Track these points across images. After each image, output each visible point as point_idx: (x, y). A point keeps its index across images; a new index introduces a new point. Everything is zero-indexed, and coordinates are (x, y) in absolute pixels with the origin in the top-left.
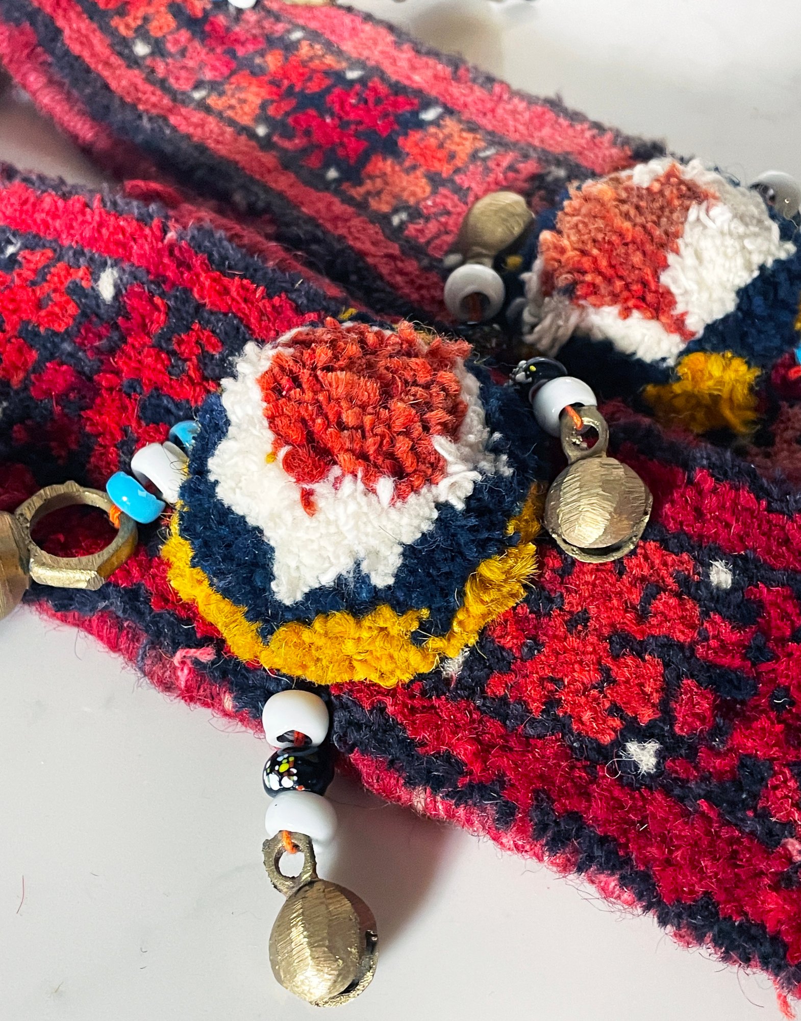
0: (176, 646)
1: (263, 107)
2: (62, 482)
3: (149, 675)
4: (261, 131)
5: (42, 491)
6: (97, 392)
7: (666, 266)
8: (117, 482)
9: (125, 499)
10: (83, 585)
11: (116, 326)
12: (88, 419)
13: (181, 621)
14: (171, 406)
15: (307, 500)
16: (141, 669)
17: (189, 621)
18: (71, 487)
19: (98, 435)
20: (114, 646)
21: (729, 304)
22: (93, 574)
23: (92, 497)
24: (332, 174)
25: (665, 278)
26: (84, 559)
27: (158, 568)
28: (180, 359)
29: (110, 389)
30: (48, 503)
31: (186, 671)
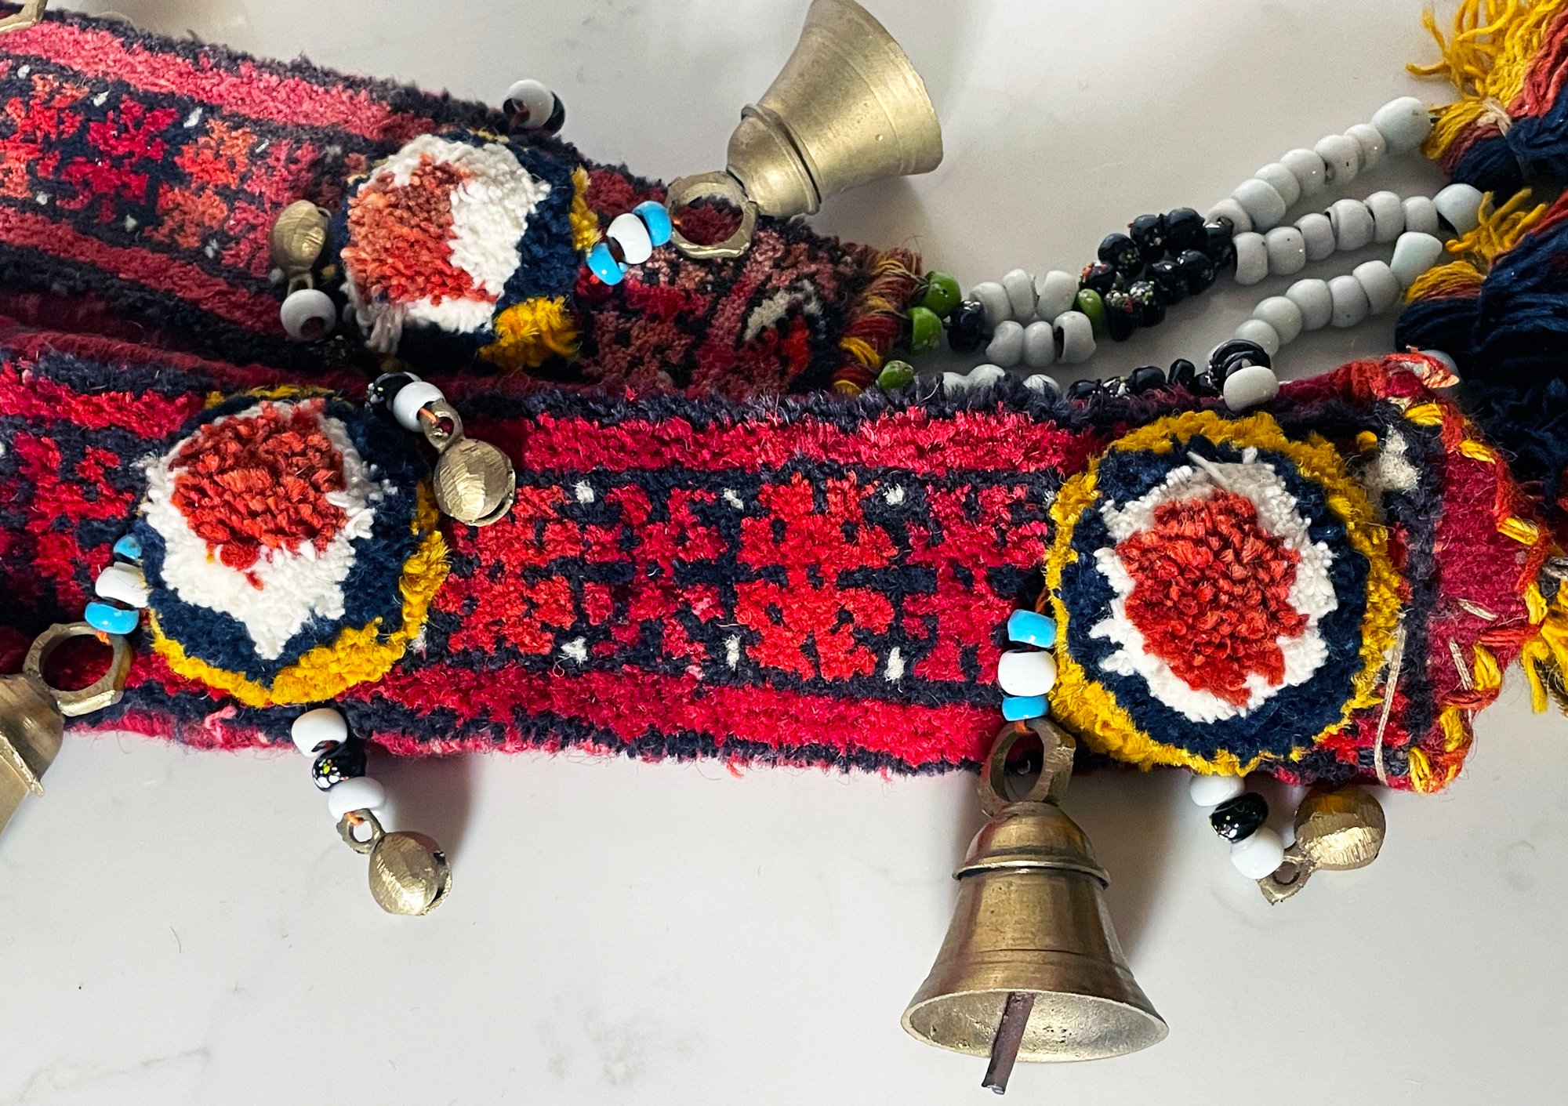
0: (202, 716)
1: (30, 171)
2: (46, 628)
3: (191, 743)
4: (42, 199)
5: (35, 643)
6: (33, 538)
7: (451, 252)
8: (92, 611)
9: (105, 623)
10: (108, 703)
11: (22, 477)
12: (39, 566)
13: (196, 695)
14: (102, 526)
15: (253, 580)
16: (184, 742)
17: (203, 692)
18: (57, 629)
19: (55, 576)
20: (152, 733)
21: (515, 261)
22: (112, 692)
23: (77, 629)
24: (131, 223)
25: (455, 261)
26: (99, 684)
27: (156, 661)
28: (90, 484)
29: (44, 533)
30: (45, 649)
31: (218, 729)
